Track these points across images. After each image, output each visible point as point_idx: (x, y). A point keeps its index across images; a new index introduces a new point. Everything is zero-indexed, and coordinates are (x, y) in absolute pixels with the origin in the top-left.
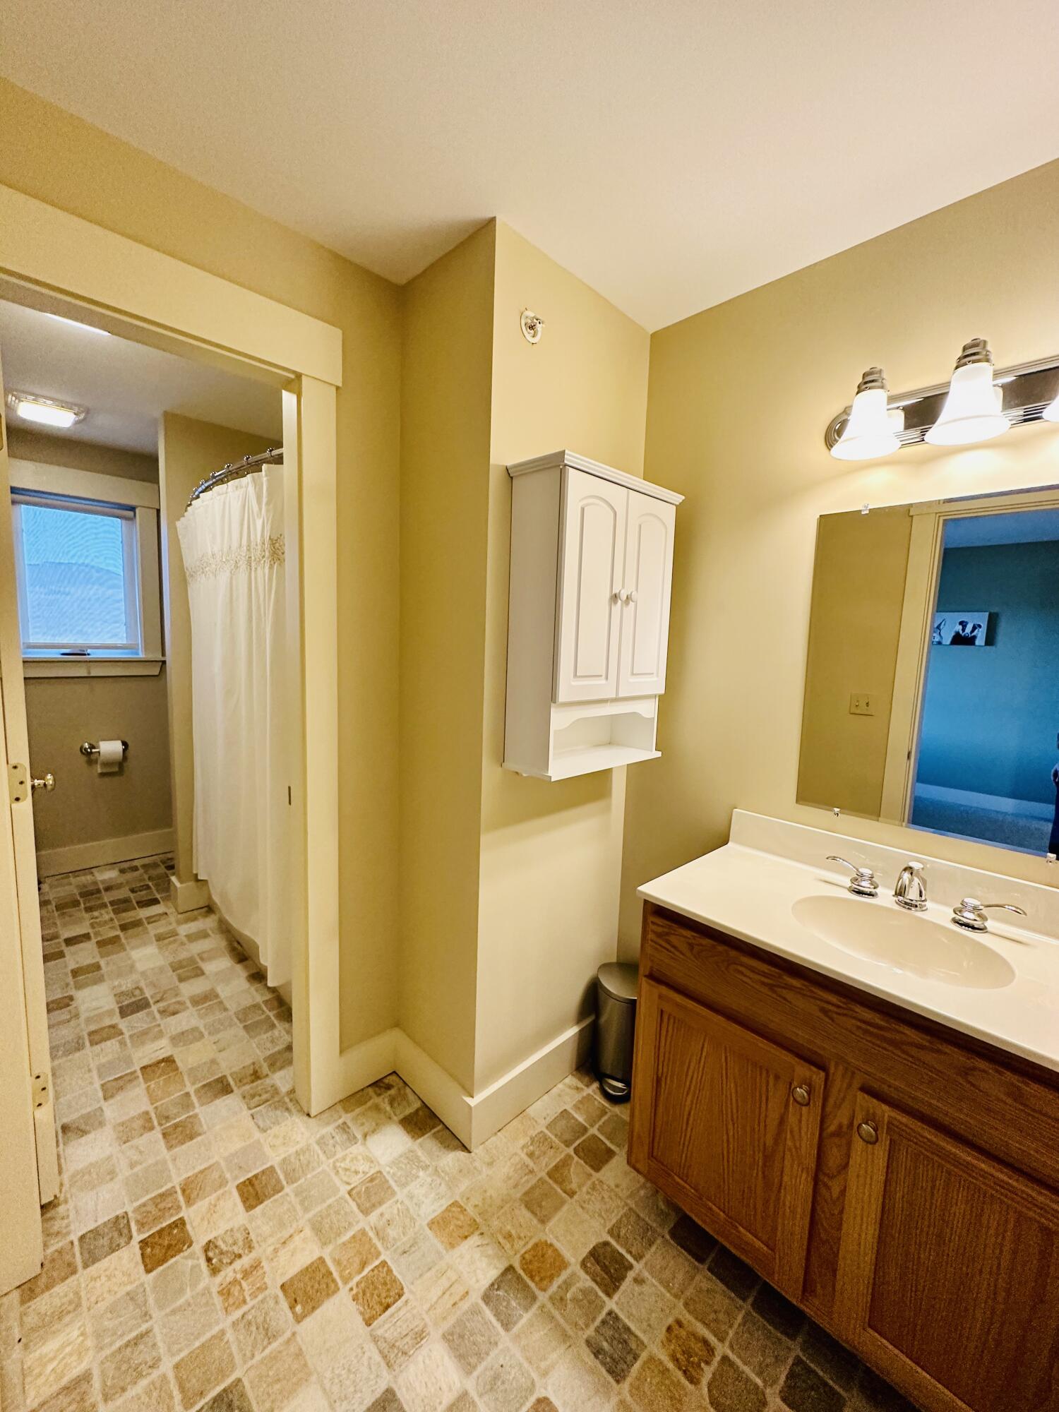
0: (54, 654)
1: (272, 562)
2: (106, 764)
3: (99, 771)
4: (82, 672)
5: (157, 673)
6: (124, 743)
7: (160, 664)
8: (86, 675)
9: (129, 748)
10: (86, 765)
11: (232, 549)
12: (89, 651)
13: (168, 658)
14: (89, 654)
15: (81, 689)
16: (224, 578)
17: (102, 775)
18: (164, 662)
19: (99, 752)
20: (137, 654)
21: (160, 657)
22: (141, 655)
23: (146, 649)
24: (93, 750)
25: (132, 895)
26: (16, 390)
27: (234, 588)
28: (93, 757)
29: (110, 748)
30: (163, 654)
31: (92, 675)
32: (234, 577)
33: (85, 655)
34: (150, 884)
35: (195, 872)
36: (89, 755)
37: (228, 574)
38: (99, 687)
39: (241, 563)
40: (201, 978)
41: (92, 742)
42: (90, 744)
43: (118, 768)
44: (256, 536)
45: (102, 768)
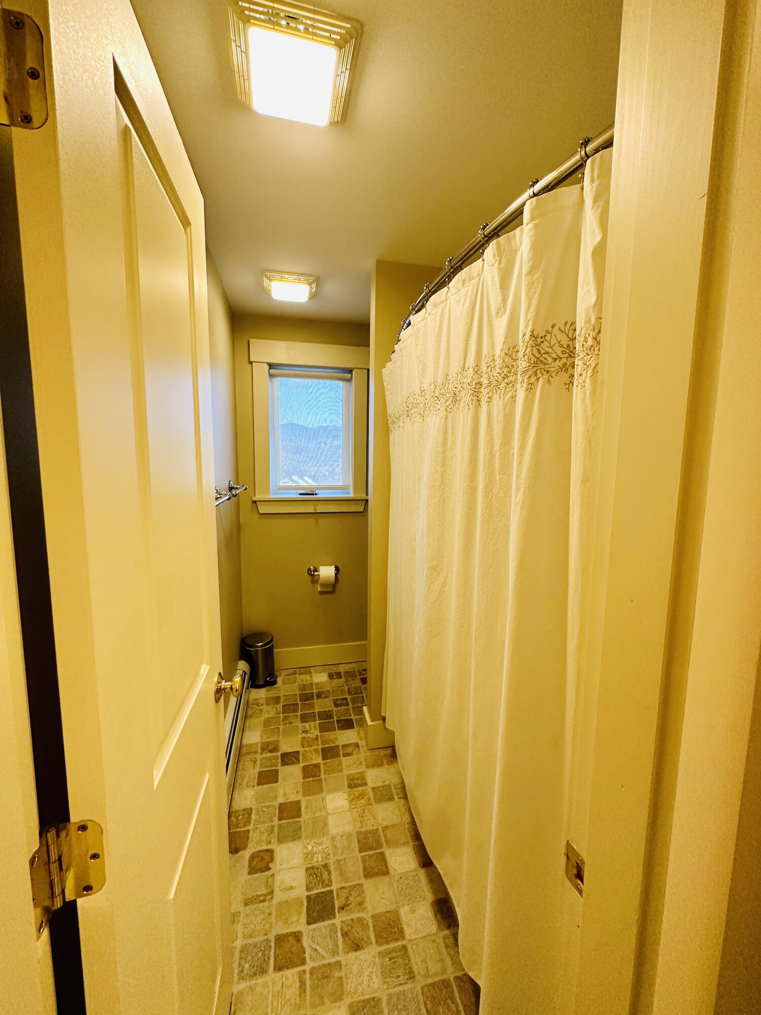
0: (294, 495)
1: (533, 379)
2: (324, 585)
3: (319, 589)
4: (310, 509)
5: (362, 511)
6: (337, 569)
7: (365, 502)
8: (314, 512)
9: (340, 573)
10: (311, 584)
11: (450, 377)
12: (317, 492)
13: (370, 498)
14: (316, 494)
15: (310, 521)
16: (435, 420)
17: (321, 593)
18: (367, 501)
19: (319, 575)
20: (350, 494)
21: (364, 496)
22: (351, 495)
23: (355, 491)
24: (315, 573)
25: (335, 709)
26: (269, 271)
27: (449, 431)
28: (315, 578)
29: (327, 572)
30: (367, 495)
31: (317, 512)
32: (450, 416)
33: (313, 494)
34: (349, 698)
35: (383, 715)
36: (312, 574)
37: (442, 413)
38: (322, 521)
39: (463, 393)
40: (386, 879)
41: (315, 565)
42: (314, 567)
43: (331, 588)
44: (493, 346)
45: (320, 589)
